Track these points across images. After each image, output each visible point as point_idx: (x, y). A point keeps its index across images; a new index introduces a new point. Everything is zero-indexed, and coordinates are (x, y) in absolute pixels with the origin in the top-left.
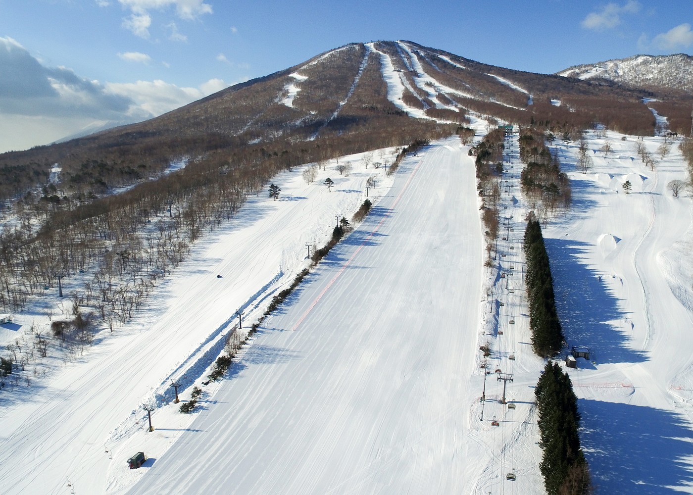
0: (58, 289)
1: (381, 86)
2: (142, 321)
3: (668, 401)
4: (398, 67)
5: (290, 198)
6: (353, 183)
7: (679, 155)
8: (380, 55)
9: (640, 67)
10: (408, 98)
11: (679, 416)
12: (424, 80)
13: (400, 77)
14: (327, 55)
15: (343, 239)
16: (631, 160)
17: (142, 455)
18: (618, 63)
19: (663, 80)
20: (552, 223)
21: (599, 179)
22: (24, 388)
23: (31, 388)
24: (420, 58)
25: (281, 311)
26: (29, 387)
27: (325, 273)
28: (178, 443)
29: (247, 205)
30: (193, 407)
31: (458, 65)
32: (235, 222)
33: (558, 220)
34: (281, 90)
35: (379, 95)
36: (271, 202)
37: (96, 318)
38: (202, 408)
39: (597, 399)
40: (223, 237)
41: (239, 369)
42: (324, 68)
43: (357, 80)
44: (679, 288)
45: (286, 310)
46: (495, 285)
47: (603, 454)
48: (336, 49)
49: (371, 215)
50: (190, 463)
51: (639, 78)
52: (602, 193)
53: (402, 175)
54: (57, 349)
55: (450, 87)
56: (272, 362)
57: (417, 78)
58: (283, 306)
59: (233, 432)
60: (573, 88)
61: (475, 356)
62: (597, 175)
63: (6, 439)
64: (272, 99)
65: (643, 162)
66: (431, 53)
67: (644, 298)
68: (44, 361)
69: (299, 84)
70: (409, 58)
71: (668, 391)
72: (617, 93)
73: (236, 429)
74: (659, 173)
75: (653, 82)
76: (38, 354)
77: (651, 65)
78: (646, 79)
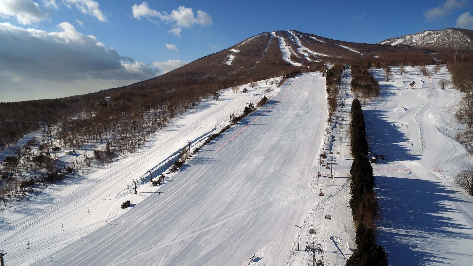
0: (100, 140)
1: (279, 53)
2: (140, 151)
3: (432, 177)
4: (288, 44)
5: (224, 99)
6: (258, 91)
7: (446, 72)
8: (278, 38)
9: (426, 37)
10: (293, 58)
11: (439, 183)
12: (302, 49)
13: (289, 48)
14: (250, 39)
15: (250, 114)
16: (417, 75)
17: (129, 202)
18: (413, 36)
19: (440, 43)
20: (368, 104)
21: (397, 83)
22: (78, 179)
23: (80, 179)
24: (300, 39)
25: (212, 143)
26: (79, 178)
27: (239, 128)
28: (149, 197)
29: (201, 103)
30: (159, 183)
31: (321, 41)
32: (194, 110)
33: (371, 103)
34: (225, 57)
35: (278, 57)
36: (214, 101)
37: (117, 151)
38: (164, 183)
39: (388, 176)
40: (187, 116)
41: (186, 167)
42: (248, 46)
43: (266, 51)
44: (443, 128)
45: (215, 142)
46: (332, 129)
47: (389, 199)
48: (255, 36)
49: (267, 104)
50: (153, 205)
51: (425, 43)
52: (398, 89)
53: (285, 87)
54: (96, 164)
55: (316, 52)
56: (204, 164)
57: (298, 48)
58: (214, 141)
59: (178, 193)
60: (386, 49)
61: (317, 159)
62: (396, 82)
63: (64, 198)
64: (221, 62)
65: (424, 75)
66: (306, 36)
67: (420, 133)
68: (89, 168)
69: (234, 54)
70: (294, 38)
71: (432, 172)
72: (412, 51)
73: (180, 191)
74: (433, 79)
75: (434, 45)
76: (86, 166)
77: (433, 36)
78: (429, 43)
